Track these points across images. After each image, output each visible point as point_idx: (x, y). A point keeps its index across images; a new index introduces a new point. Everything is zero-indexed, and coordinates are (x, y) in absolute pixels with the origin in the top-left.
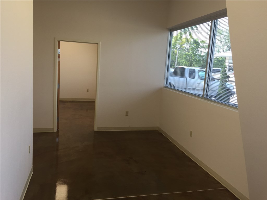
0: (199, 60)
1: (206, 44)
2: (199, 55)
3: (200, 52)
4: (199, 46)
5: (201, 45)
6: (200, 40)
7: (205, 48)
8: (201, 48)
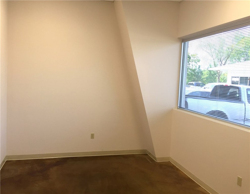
0: (191, 74)
1: (197, 58)
2: (190, 69)
3: (191, 65)
4: (190, 60)
5: (192, 58)
6: (191, 54)
7: (196, 61)
8: (192, 62)
